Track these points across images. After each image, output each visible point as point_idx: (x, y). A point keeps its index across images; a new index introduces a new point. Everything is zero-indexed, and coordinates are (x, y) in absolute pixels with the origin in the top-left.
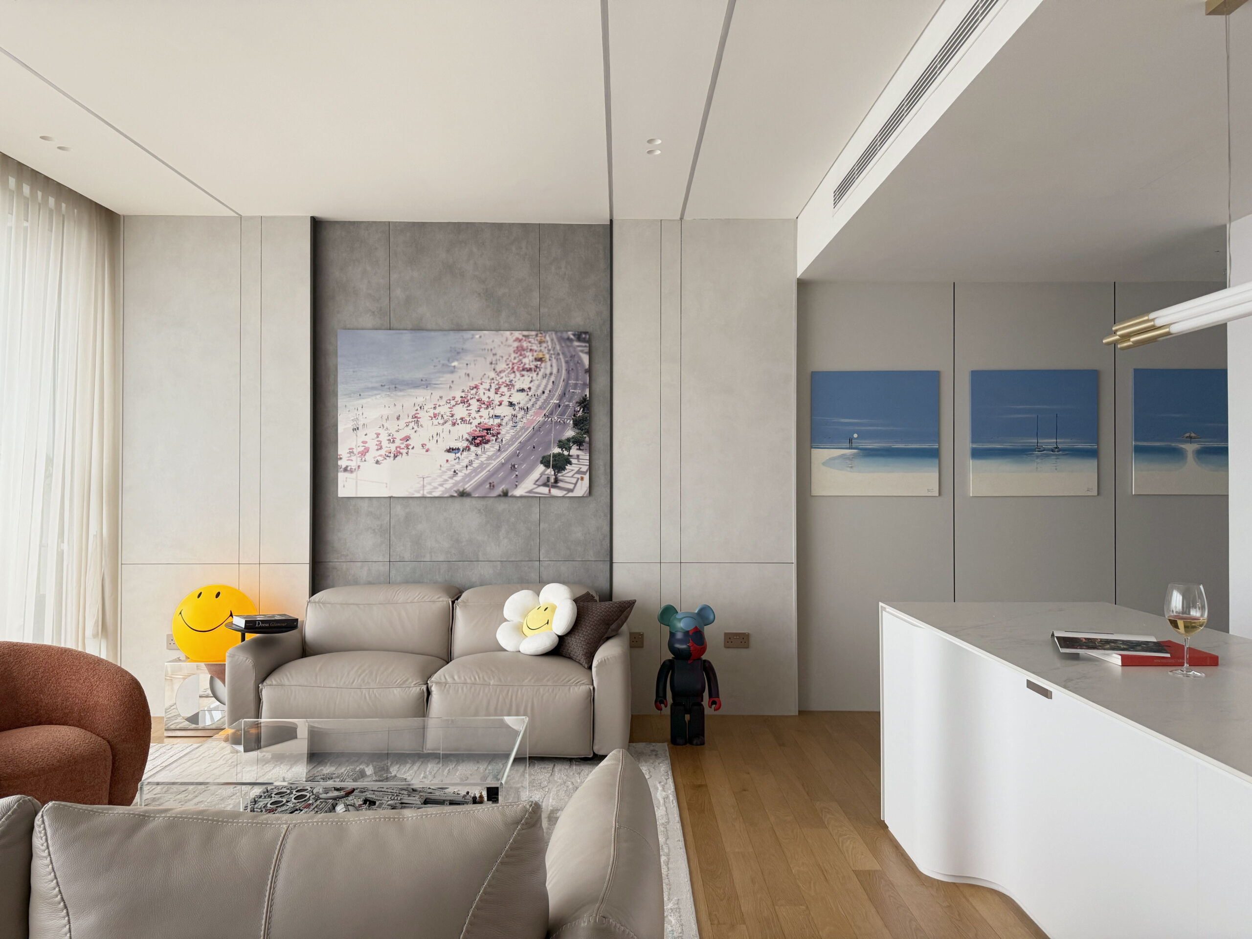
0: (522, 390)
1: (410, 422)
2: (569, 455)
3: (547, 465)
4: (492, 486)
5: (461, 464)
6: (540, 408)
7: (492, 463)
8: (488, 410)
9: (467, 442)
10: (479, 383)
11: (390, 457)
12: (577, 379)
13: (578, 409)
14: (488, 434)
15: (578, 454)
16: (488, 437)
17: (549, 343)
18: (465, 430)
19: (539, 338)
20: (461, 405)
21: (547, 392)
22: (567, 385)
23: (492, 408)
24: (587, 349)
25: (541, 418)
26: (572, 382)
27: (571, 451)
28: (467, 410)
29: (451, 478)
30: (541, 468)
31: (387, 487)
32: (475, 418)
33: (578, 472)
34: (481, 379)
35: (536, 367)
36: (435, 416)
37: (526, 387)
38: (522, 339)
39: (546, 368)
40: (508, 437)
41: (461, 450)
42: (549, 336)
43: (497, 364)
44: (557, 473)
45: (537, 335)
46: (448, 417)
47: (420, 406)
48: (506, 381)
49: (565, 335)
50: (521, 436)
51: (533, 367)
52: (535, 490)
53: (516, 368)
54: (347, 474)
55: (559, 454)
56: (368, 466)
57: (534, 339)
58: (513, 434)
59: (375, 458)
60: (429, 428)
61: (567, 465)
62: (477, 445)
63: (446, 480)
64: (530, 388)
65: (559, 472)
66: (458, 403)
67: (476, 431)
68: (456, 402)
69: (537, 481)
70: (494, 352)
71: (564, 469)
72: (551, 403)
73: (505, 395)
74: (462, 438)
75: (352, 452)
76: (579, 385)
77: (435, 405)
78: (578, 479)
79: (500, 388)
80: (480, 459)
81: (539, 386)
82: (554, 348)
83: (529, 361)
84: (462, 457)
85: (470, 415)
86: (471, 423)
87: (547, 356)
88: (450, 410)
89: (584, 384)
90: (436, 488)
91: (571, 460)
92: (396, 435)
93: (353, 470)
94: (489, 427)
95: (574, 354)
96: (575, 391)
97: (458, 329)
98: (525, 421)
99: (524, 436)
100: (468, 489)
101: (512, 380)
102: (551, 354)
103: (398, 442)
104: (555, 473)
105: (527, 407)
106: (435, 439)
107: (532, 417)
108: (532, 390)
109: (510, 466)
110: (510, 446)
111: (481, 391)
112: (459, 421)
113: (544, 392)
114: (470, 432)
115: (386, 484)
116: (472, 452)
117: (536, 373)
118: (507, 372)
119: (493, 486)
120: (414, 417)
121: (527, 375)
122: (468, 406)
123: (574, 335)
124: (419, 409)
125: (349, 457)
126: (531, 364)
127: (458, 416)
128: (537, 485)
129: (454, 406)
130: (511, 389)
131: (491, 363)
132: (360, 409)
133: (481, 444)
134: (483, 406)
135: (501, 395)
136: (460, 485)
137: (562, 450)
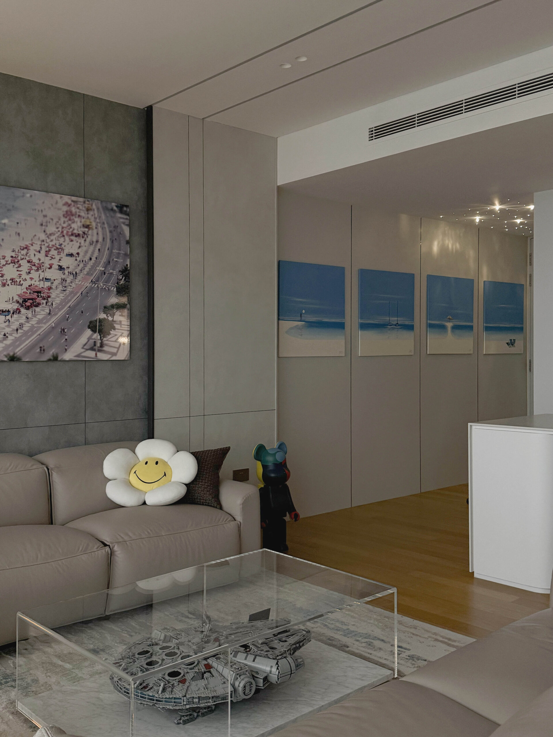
0: (71, 255)
2: (113, 320)
3: (94, 329)
4: (42, 350)
6: (88, 274)
7: (43, 327)
8: (38, 273)
9: (18, 305)
10: (30, 244)
13: (121, 278)
14: (38, 296)
15: (121, 319)
16: (39, 300)
17: (96, 212)
18: (15, 292)
19: (86, 205)
20: (12, 265)
21: (94, 259)
22: (111, 254)
23: (42, 270)
24: (127, 222)
25: (88, 284)
26: (115, 251)
27: (115, 317)
28: (18, 271)
29: (1, 341)
30: (89, 332)
32: (26, 280)
33: (121, 337)
34: (32, 240)
35: (84, 233)
37: (74, 252)
38: (71, 204)
39: (93, 236)
40: (58, 301)
41: (12, 312)
42: (96, 205)
43: (47, 226)
45: (84, 202)
48: (56, 244)
49: (109, 207)
50: (70, 300)
51: (81, 233)
52: (83, 354)
53: (65, 232)
55: (104, 319)
57: (82, 205)
58: (63, 298)
61: (111, 331)
62: (28, 308)
64: (78, 254)
65: (104, 337)
66: (9, 263)
67: (26, 293)
68: (7, 261)
69: (84, 345)
70: (44, 213)
71: (108, 334)
72: (98, 270)
73: (54, 258)
74: (13, 299)
76: (122, 255)
78: (120, 343)
79: (50, 250)
81: (86, 252)
82: (100, 217)
83: (78, 226)
85: (20, 276)
86: (22, 285)
87: (94, 224)
89: (126, 255)
91: (115, 325)
94: (40, 290)
95: (117, 224)
96: (118, 260)
98: (75, 286)
99: (73, 300)
100: (18, 353)
101: (62, 244)
102: (98, 222)
104: (101, 338)
105: (76, 272)
107: (81, 282)
108: (80, 255)
109: (60, 330)
110: (60, 310)
111: (32, 252)
112: (9, 282)
113: (91, 259)
114: (21, 294)
116: (23, 314)
117: (84, 239)
118: (57, 235)
119: (44, 350)
121: (76, 240)
122: (18, 267)
123: (117, 206)
126: (79, 230)
127: (8, 277)
128: (85, 349)
129: (4, 265)
130: (60, 252)
131: (42, 225)
133: (32, 307)
134: (33, 268)
135: (51, 258)
136: (10, 349)
137: (107, 316)
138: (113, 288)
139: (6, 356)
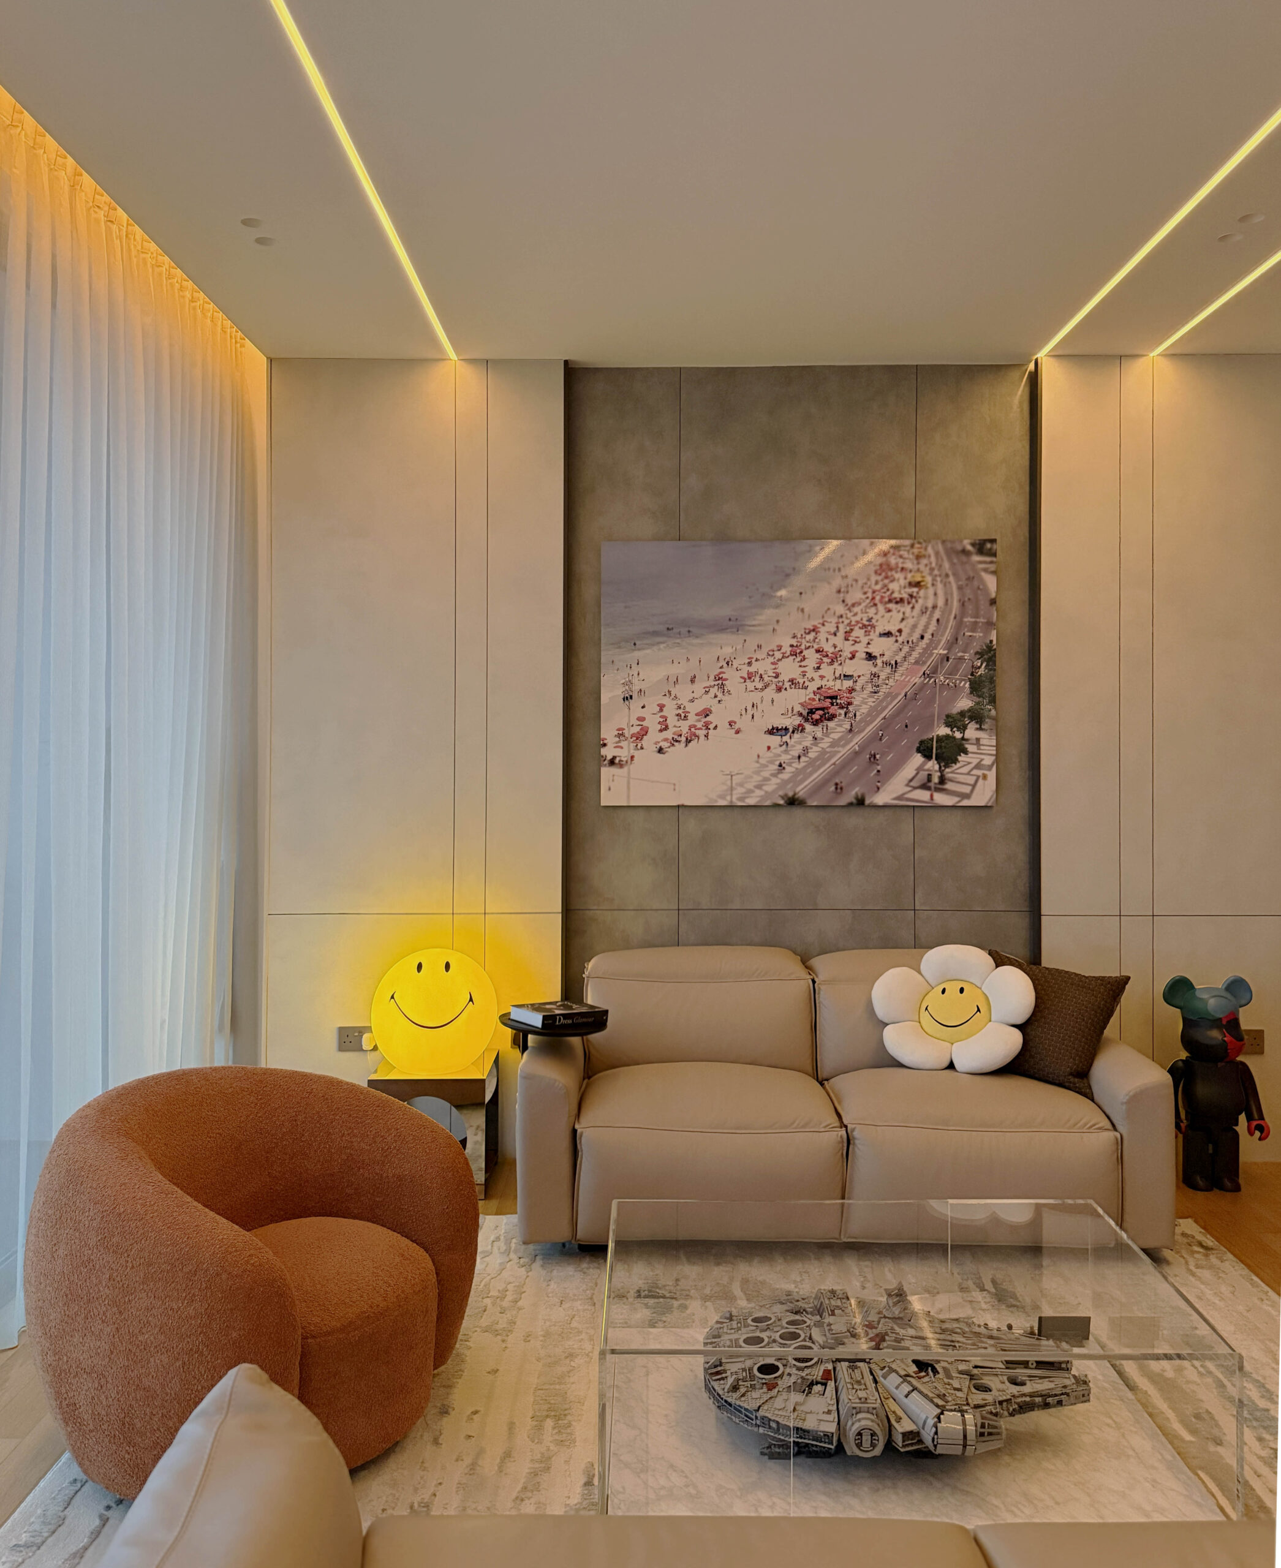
0: (888, 634)
1: (710, 686)
2: (963, 739)
3: (927, 754)
4: (839, 789)
5: (790, 753)
6: (917, 662)
7: (839, 752)
8: (833, 667)
9: (801, 718)
10: (819, 623)
11: (679, 741)
12: (976, 615)
13: (979, 664)
14: (832, 704)
15: (978, 737)
16: (833, 710)
17: (932, 559)
18: (796, 699)
19: (915, 550)
20: (791, 658)
21: (928, 636)
22: (959, 625)
23: (840, 662)
24: (992, 567)
25: (917, 680)
26: (968, 620)
27: (966, 732)
28: (800, 666)
29: (775, 775)
30: (918, 759)
31: (673, 789)
32: (813, 679)
33: (978, 766)
34: (823, 617)
35: (911, 596)
36: (750, 676)
37: (893, 629)
38: (888, 552)
39: (926, 597)
40: (864, 709)
41: (791, 730)
42: (932, 546)
43: (847, 592)
44: (943, 768)
45: (912, 546)
46: (770, 678)
47: (726, 660)
48: (862, 619)
49: (957, 547)
50: (886, 707)
51: (905, 596)
52: (908, 796)
53: (878, 598)
54: (613, 770)
55: (947, 737)
56: (646, 756)
57: (908, 551)
58: (873, 704)
60: (741, 694)
61: (960, 755)
62: (816, 723)
63: (766, 779)
64: (900, 631)
65: (946, 766)
66: (787, 655)
67: (814, 700)
68: (783, 653)
69: (911, 780)
70: (843, 572)
71: (955, 761)
72: (935, 655)
73: (860, 642)
74: (792, 711)
75: (622, 735)
76: (980, 624)
77: (749, 658)
78: (978, 777)
79: (852, 630)
80: (820, 745)
81: (914, 627)
82: (940, 566)
83: (900, 586)
84: (791, 742)
85: (804, 674)
86: (806, 688)
87: (928, 579)
88: (774, 667)
89: (988, 624)
90: (750, 791)
91: (967, 746)
92: (689, 707)
93: (624, 763)
94: (835, 694)
95: (971, 575)
96: (975, 634)
97: (786, 537)
98: (893, 684)
99: (890, 707)
100: (801, 794)
101: (872, 618)
102: (935, 576)
103: (692, 719)
104: (940, 767)
105: (896, 661)
106: (750, 712)
107: (904, 677)
108: (903, 633)
109: (867, 756)
110: (868, 724)
111: (822, 636)
112: (787, 685)
113: (922, 637)
114: (805, 702)
115: (674, 785)
116: (809, 733)
117: (911, 605)
118: (863, 605)
119: (841, 789)
120: (718, 678)
121: (896, 609)
122: (801, 661)
123: (972, 545)
124: (725, 665)
125: (616, 742)
126: (902, 592)
127: (785, 677)
128: (911, 786)
129: (779, 660)
130: (870, 632)
131: (839, 591)
132: (634, 666)
133: (822, 721)
134: (826, 660)
135: (853, 642)
136: (789, 786)
137: (951, 730)
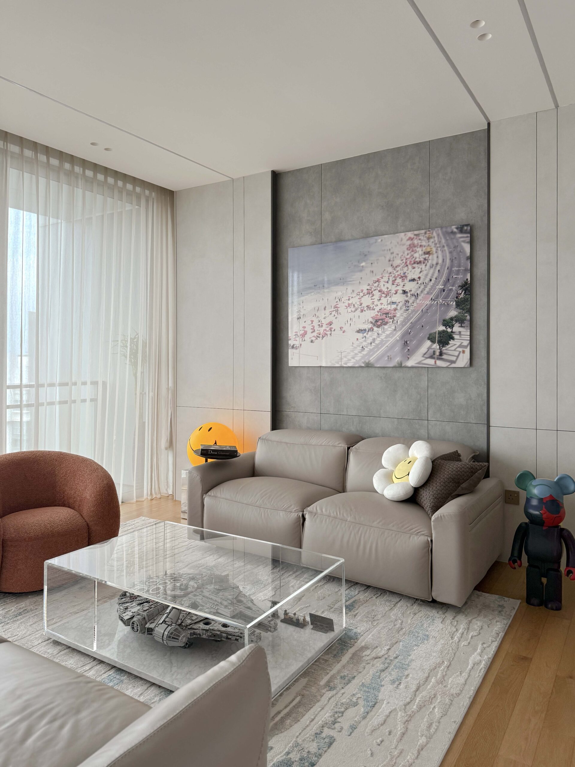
0: (413, 280)
1: (332, 311)
2: (452, 332)
3: (433, 340)
4: (390, 359)
5: (367, 341)
6: (428, 293)
7: (390, 340)
8: (387, 298)
9: (371, 324)
10: (380, 277)
11: (320, 337)
12: (459, 266)
13: (461, 292)
14: (386, 317)
15: (460, 330)
16: (387, 319)
17: (436, 239)
18: (370, 315)
19: (427, 235)
20: (367, 295)
21: (433, 279)
22: (450, 272)
23: (390, 296)
24: (468, 239)
25: (428, 302)
26: (455, 269)
27: (454, 328)
28: (372, 299)
29: (360, 352)
30: (428, 343)
31: (318, 359)
32: (377, 305)
33: (460, 346)
34: (382, 274)
35: (425, 259)
36: (349, 305)
37: (416, 277)
38: (414, 238)
39: (433, 259)
40: (401, 319)
41: (367, 330)
42: (436, 232)
43: (394, 261)
44: (441, 348)
45: (425, 233)
46: (358, 306)
47: (339, 298)
48: (400, 274)
49: (449, 230)
50: (412, 317)
51: (422, 260)
52: (424, 362)
53: (408, 262)
54: (294, 350)
55: (443, 331)
56: (306, 344)
57: (423, 236)
58: (406, 316)
59: (310, 338)
60: (345, 314)
61: (450, 341)
62: (378, 327)
63: (356, 354)
64: (419, 278)
65: (443, 346)
66: (365, 294)
67: (377, 315)
68: (364, 293)
69: (425, 354)
70: (391, 251)
71: (448, 344)
72: (437, 289)
73: (399, 285)
74: (368, 321)
75: (297, 335)
76: (461, 271)
77: (349, 297)
78: (460, 352)
79: (396, 279)
80: (380, 337)
81: (427, 275)
82: (440, 242)
83: (419, 255)
84: (367, 336)
85: (373, 303)
86: (374, 310)
87: (434, 250)
88: (360, 300)
89: (466, 270)
90: (349, 360)
91: (454, 336)
92: (323, 321)
93: (297, 347)
94: (388, 312)
95: (457, 245)
96: (458, 276)
97: (367, 236)
98: (416, 305)
99: (414, 317)
100: (372, 361)
101: (405, 273)
102: (438, 247)
103: (324, 326)
105: (417, 293)
106: (349, 323)
107: (421, 301)
108: (421, 279)
109: (403, 342)
110: (404, 325)
111: (382, 284)
112: (365, 309)
113: (431, 280)
114: (374, 316)
115: (318, 357)
116: (375, 332)
117: (425, 264)
118: (401, 266)
120: (336, 307)
121: (417, 267)
122: (372, 296)
123: (457, 228)
124: (338, 301)
125: (295, 338)
126: (421, 258)
127: (364, 305)
128: (425, 357)
129: (362, 297)
130: (404, 279)
131: (390, 261)
132: (301, 303)
133: (381, 326)
134: (383, 295)
135: (396, 286)
136: (366, 358)
137: (446, 328)
138: (452, 302)
139: (363, 363)
